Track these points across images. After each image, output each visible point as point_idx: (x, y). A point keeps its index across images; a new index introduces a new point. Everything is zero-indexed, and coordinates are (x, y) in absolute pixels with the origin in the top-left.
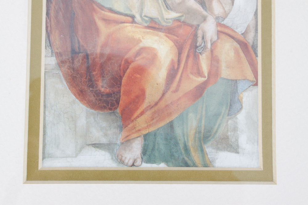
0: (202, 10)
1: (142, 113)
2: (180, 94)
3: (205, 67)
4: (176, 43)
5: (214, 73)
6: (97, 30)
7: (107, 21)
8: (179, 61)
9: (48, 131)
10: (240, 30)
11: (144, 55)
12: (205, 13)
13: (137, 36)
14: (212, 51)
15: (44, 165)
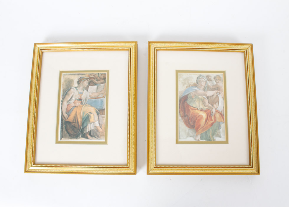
1: (200, 129)
2: (208, 125)
3: (213, 119)
4: (207, 114)
5: (215, 120)
6: (190, 111)
7: (192, 109)
8: (208, 118)
9: (180, 133)
10: (220, 111)
11: (200, 116)
12: (213, 107)
13: (198, 112)
14: (214, 116)
15: (180, 140)
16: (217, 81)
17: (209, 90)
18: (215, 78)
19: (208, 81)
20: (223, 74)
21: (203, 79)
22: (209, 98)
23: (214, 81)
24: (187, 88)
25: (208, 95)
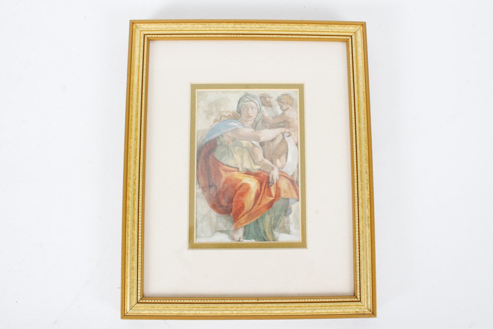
0: (271, 164)
1: (243, 216)
2: (261, 206)
3: (273, 193)
4: (259, 180)
5: (278, 196)
6: (221, 175)
7: (225, 171)
8: (261, 190)
9: (198, 224)
10: (290, 174)
11: (244, 187)
12: (273, 166)
13: (240, 178)
14: (277, 184)
15: (197, 241)
16: (285, 107)
17: (266, 127)
18: (279, 100)
19: (263, 108)
20: (298, 90)
21: (252, 103)
22: (266, 146)
23: (278, 107)
24: (216, 124)
25: (262, 139)
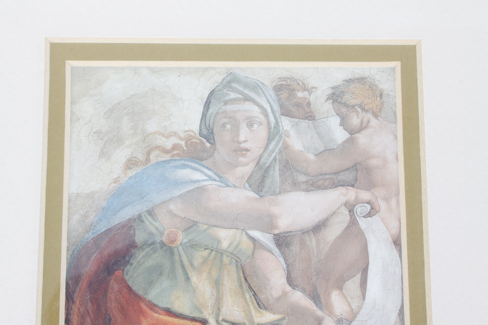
0: (315, 308)
16: (355, 121)
17: (296, 186)
18: (336, 97)
19: (286, 123)
20: (397, 65)
21: (248, 106)
22: (295, 248)
23: (334, 122)
24: (130, 173)
25: (284, 224)
